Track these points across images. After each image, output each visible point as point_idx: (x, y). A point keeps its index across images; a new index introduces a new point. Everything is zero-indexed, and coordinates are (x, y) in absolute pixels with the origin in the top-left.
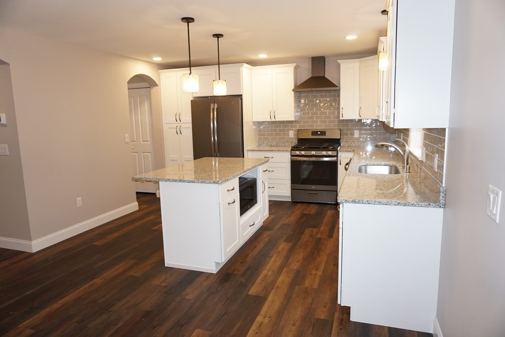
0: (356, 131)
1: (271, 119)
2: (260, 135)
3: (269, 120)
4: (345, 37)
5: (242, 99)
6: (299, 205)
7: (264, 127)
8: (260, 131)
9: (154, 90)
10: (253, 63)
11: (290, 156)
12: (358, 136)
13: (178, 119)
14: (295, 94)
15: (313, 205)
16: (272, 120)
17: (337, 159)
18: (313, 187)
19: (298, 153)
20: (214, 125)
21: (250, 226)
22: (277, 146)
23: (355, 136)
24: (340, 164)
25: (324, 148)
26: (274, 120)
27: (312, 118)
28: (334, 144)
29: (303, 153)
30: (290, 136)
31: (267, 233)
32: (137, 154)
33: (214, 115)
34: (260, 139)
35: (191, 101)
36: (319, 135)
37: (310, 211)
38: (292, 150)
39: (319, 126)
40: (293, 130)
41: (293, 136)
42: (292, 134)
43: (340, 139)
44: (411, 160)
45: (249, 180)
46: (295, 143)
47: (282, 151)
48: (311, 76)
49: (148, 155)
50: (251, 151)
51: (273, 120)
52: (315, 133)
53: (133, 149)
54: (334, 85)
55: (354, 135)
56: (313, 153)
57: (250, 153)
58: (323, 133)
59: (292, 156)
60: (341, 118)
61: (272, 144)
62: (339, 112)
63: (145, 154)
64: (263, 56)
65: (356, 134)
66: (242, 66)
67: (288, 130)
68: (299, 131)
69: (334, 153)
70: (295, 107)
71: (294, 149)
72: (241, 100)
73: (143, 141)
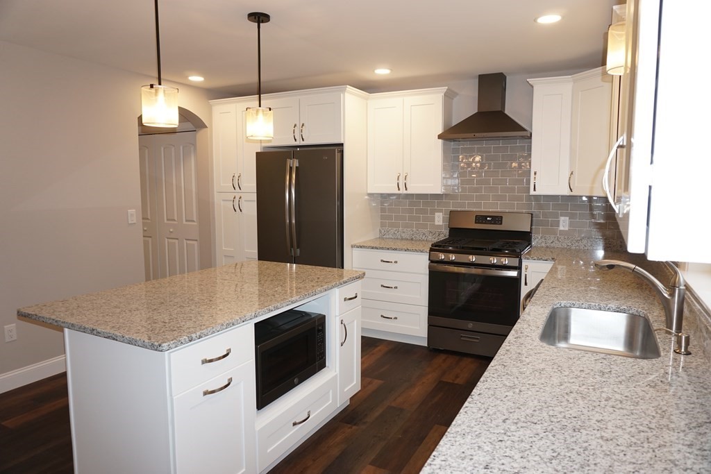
0: (562, 219)
1: (399, 190)
2: (382, 217)
3: (396, 191)
4: (535, 20)
5: (342, 152)
6: (443, 356)
7: (391, 205)
8: (383, 210)
9: (201, 134)
10: (370, 87)
11: (428, 262)
12: (567, 229)
13: (237, 186)
14: (444, 145)
15: (470, 360)
16: (400, 192)
17: (520, 274)
18: (470, 325)
19: (442, 256)
20: (290, 195)
21: (295, 424)
22: (412, 239)
23: (561, 228)
24: (526, 284)
25: (494, 250)
26: (405, 192)
27: (477, 190)
28: (516, 242)
29: (453, 257)
30: (437, 223)
31: (348, 430)
32: (177, 241)
33: (291, 180)
34: (383, 225)
35: (257, 153)
36: (490, 222)
37: (457, 377)
38: (431, 250)
39: (489, 206)
40: (440, 211)
41: (441, 223)
42: (440, 219)
43: (530, 232)
44: (691, 311)
45: (313, 316)
46: (445, 234)
47: (413, 251)
48: (476, 111)
49: (194, 245)
50: (358, 247)
51: (403, 191)
52: (481, 218)
53: (171, 232)
54: (520, 128)
55: (559, 226)
56: (473, 258)
57: (356, 252)
58: (497, 219)
59: (432, 261)
60: (532, 192)
61: (403, 235)
62: (529, 180)
63: (189, 242)
64: (382, 72)
65: (564, 224)
66: (344, 91)
67: (433, 212)
68: (453, 214)
69: (515, 262)
70: (444, 169)
71: (436, 247)
72: (339, 154)
73: (187, 221)
